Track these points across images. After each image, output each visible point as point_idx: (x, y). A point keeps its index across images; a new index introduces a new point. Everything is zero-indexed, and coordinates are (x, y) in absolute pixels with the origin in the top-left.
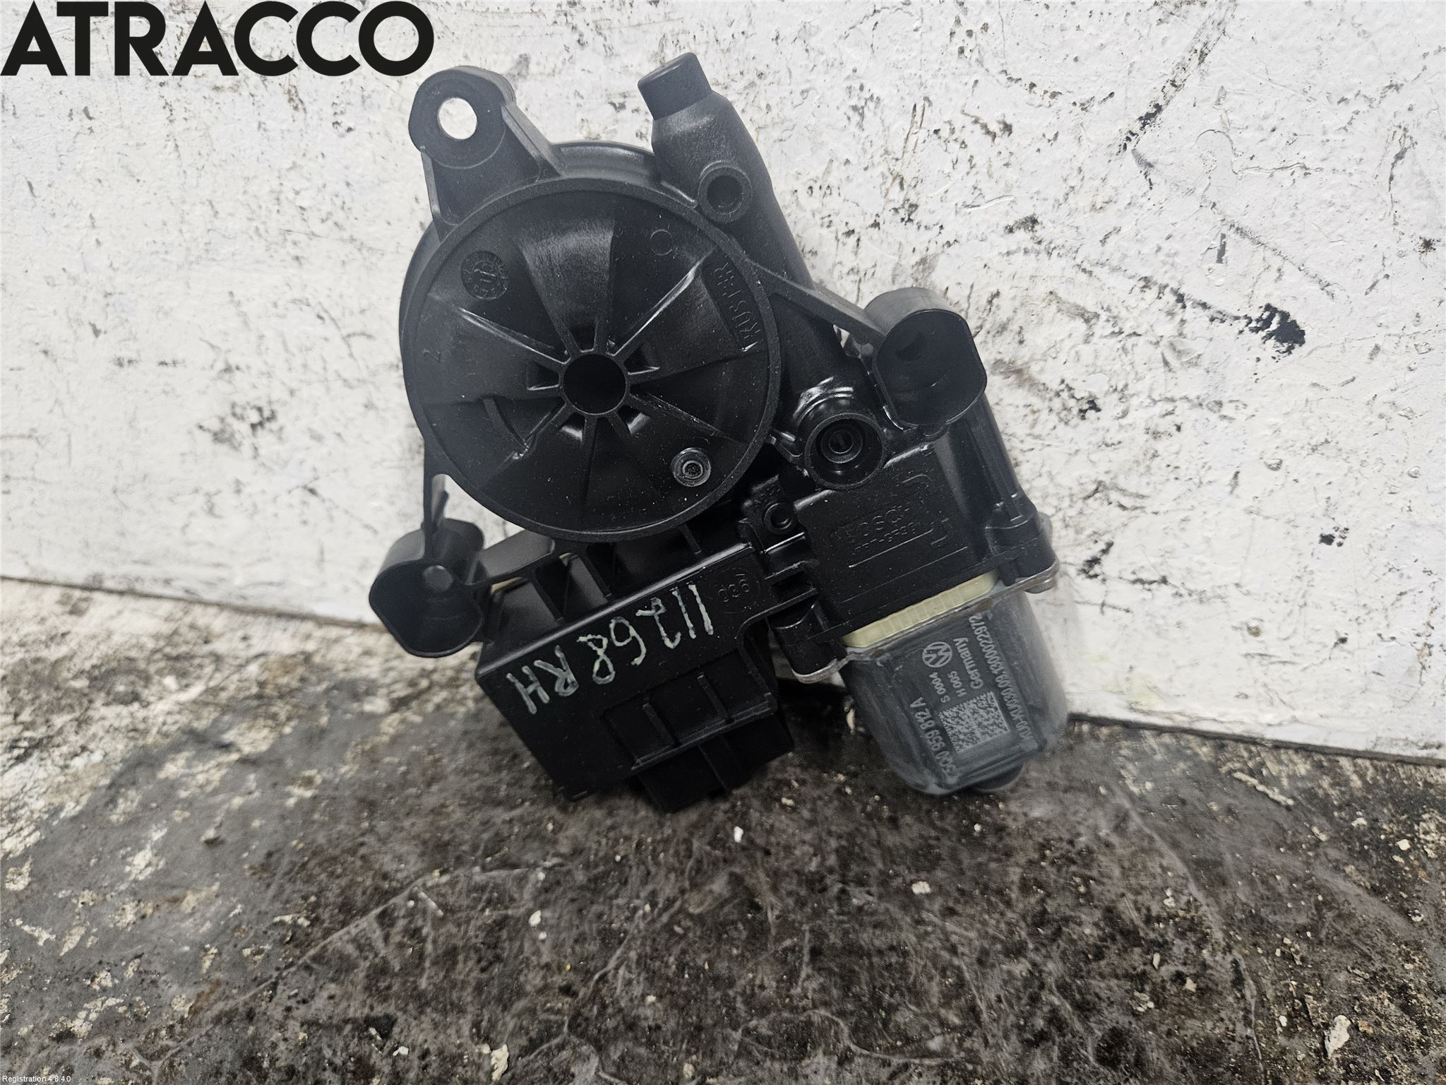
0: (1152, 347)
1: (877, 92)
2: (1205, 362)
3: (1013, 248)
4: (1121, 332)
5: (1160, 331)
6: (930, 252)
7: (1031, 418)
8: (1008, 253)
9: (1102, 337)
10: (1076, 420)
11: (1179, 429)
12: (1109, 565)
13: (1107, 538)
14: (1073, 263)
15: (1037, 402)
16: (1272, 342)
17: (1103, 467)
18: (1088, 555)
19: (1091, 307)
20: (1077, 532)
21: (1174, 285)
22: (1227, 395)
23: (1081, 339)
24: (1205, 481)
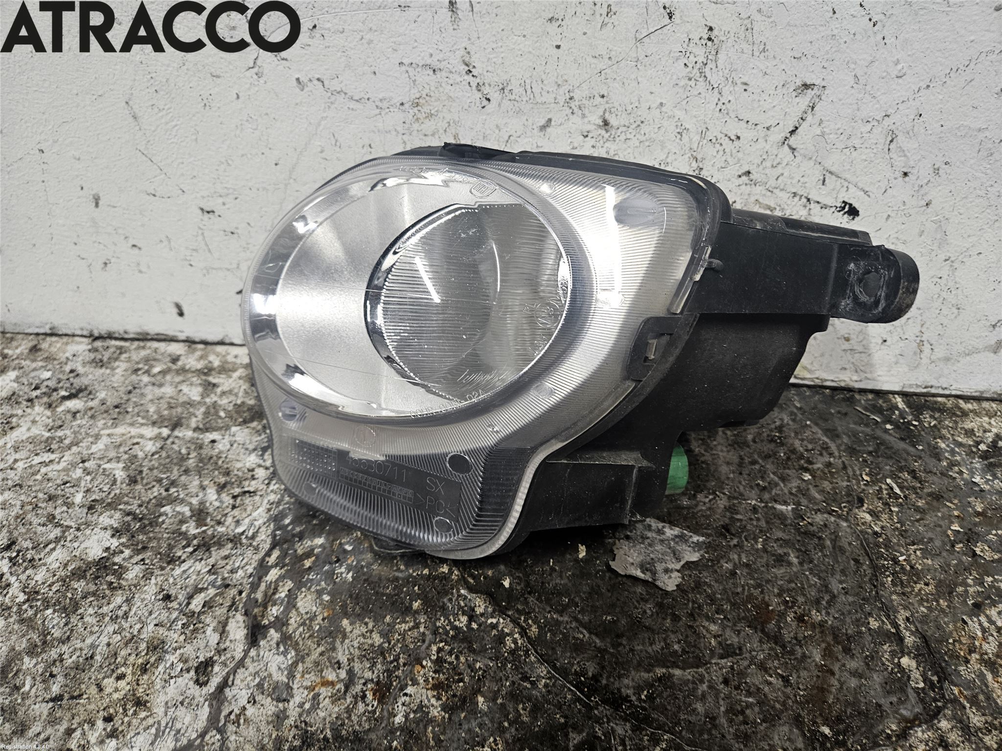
1: (687, 127)
3: (741, 183)
8: (739, 185)
14: (765, 188)
16: (846, 215)
19: (773, 205)
21: (806, 195)
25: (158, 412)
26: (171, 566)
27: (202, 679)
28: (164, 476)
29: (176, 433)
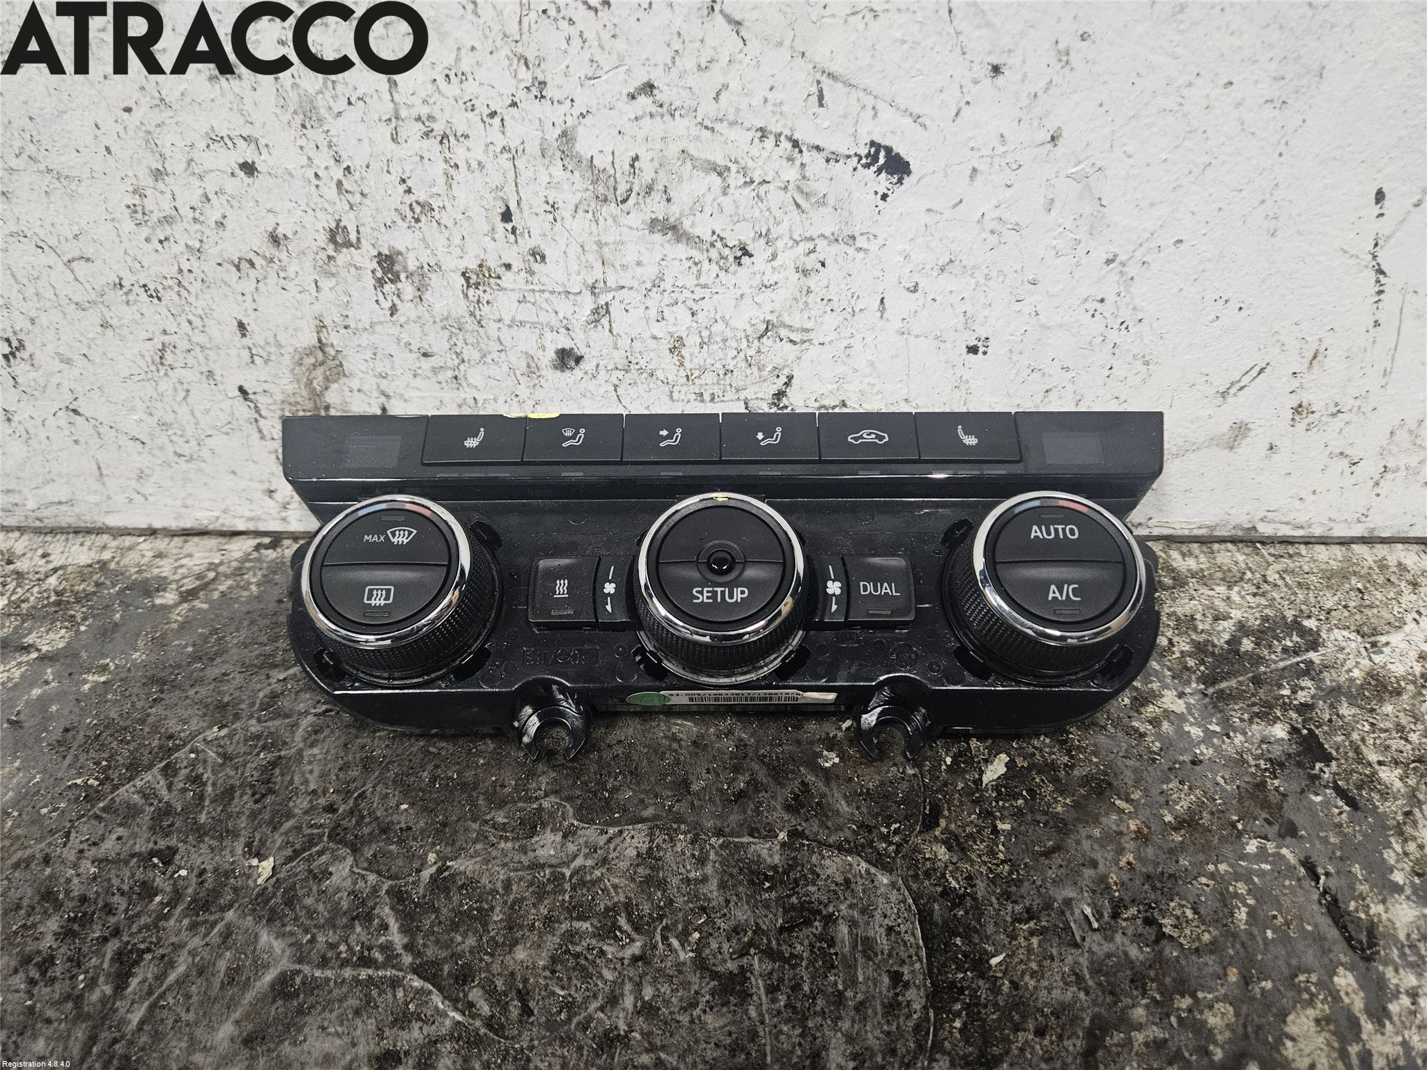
0: (782, 193)
2: (831, 200)
3: (640, 113)
4: (752, 182)
5: (785, 177)
6: (569, 124)
7: (695, 269)
8: (636, 119)
9: (736, 188)
10: (734, 267)
11: (823, 265)
12: (796, 398)
13: (785, 373)
14: (695, 121)
15: (697, 255)
16: (883, 175)
17: (768, 308)
18: (774, 389)
19: (721, 162)
20: (761, 367)
21: (788, 132)
22: (857, 228)
23: (719, 192)
24: (857, 310)
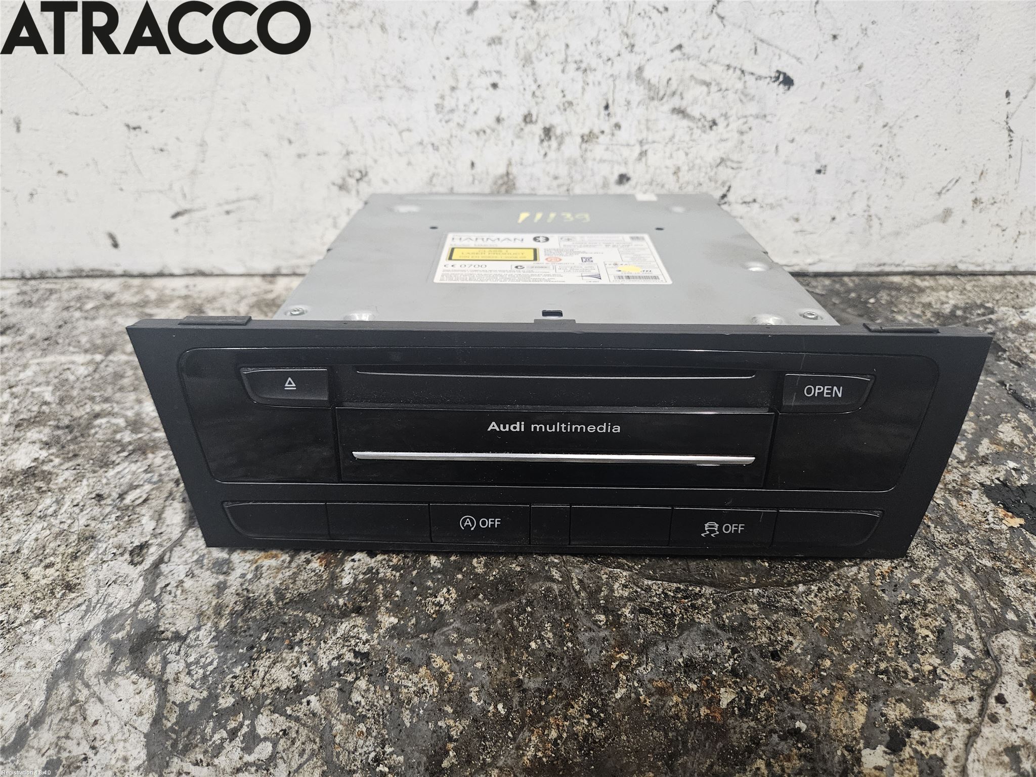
0: (734, 95)
3: (674, 58)
4: (721, 90)
5: (736, 87)
6: (642, 64)
7: (690, 132)
8: (673, 61)
9: (714, 93)
10: (708, 131)
11: (750, 129)
12: (731, 197)
13: (728, 184)
14: (699, 62)
15: (691, 124)
16: (781, 86)
17: (723, 151)
18: (720, 193)
19: (708, 79)
20: (716, 182)
21: (739, 66)
22: (768, 111)
23: (706, 94)
24: (765, 151)
25: (91, 341)
26: (104, 469)
27: (136, 559)
28: (98, 394)
29: (111, 357)
